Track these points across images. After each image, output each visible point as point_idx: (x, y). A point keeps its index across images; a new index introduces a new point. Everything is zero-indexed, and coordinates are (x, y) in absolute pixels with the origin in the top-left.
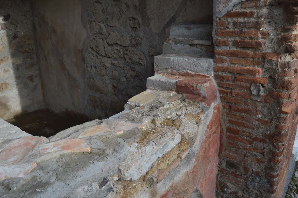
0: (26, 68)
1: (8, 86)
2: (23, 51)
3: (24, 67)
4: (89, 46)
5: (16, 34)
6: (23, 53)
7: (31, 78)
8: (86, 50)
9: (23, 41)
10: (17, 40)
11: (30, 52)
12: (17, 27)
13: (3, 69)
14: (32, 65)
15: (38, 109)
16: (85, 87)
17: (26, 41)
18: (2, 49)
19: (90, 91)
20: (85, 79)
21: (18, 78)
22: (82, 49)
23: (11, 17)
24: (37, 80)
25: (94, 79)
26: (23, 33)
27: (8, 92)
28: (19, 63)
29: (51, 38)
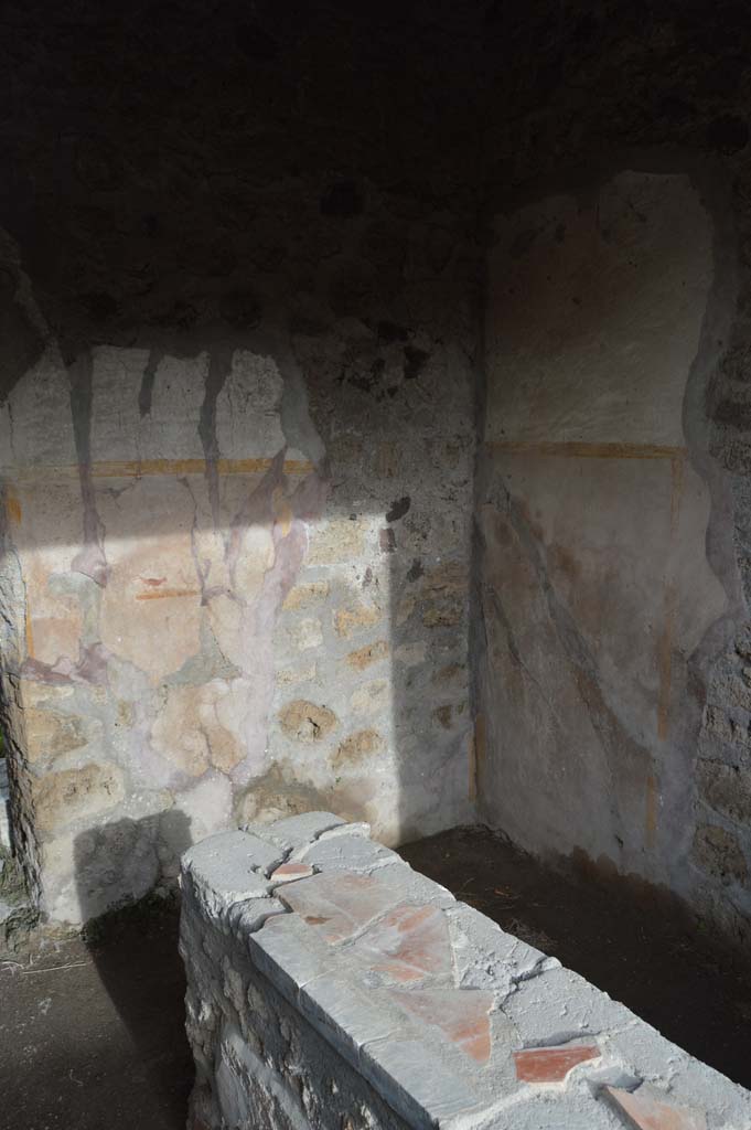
0: (433, 679)
1: (376, 742)
2: (434, 621)
3: (429, 675)
4: (731, 644)
5: (419, 563)
6: (432, 627)
7: (444, 715)
8: (717, 658)
9: (437, 587)
10: (422, 582)
11: (451, 622)
12: (425, 537)
13: (369, 684)
14: (452, 669)
15: (453, 826)
16: (689, 790)
17: (445, 587)
18: (376, 617)
19: (710, 809)
20: (695, 760)
21: (406, 713)
22: (698, 650)
23: (412, 504)
24: (462, 722)
25: (737, 769)
26: (438, 559)
27: (373, 765)
28: (415, 663)
29: (547, 587)
